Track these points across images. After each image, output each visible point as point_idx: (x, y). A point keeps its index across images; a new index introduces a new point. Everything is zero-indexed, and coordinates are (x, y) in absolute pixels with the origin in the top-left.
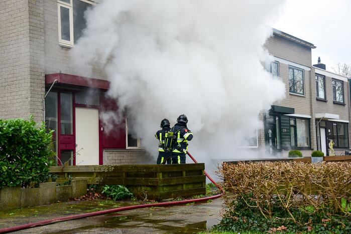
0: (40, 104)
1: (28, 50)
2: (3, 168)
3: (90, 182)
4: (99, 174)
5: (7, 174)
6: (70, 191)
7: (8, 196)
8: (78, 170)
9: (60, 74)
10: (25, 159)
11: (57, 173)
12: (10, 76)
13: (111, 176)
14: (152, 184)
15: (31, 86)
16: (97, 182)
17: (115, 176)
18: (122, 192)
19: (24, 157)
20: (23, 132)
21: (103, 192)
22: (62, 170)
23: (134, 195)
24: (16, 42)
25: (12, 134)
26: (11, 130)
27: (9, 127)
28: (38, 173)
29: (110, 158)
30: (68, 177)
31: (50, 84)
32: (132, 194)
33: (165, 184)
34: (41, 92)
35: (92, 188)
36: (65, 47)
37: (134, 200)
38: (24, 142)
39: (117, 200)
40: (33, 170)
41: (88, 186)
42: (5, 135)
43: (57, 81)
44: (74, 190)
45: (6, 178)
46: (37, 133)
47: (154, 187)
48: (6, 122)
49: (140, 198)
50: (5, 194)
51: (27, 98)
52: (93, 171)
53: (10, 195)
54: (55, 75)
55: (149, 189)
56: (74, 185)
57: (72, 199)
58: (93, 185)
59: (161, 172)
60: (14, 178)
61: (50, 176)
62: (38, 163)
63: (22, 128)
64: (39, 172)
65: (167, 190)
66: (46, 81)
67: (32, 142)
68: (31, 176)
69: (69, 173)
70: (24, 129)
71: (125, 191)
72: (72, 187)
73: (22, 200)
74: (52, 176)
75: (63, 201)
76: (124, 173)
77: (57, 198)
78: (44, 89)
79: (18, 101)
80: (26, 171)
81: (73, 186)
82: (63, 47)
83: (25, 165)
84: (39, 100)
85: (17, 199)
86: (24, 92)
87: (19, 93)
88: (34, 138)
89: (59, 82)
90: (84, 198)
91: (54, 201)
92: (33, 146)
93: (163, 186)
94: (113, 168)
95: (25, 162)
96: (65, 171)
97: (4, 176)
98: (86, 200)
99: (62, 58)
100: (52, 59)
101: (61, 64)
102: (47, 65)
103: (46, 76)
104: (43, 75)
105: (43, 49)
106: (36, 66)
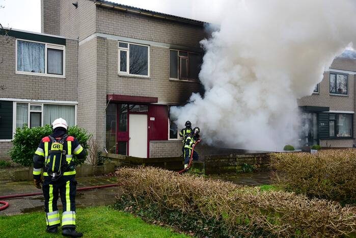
0: (103, 113)
6: (102, 170)
9: (113, 95)
15: (97, 103)
29: (155, 146)
31: (108, 100)
34: (104, 106)
36: (122, 76)
43: (111, 99)
44: (105, 169)
51: (95, 110)
54: (111, 95)
66: (107, 98)
75: (97, 175)
78: (106, 104)
81: (105, 166)
82: (120, 76)
86: (94, 106)
90: (110, 174)
98: (111, 176)
99: (119, 83)
100: (113, 85)
101: (119, 87)
102: (109, 89)
103: (107, 96)
104: (106, 95)
105: (106, 79)
106: (101, 90)
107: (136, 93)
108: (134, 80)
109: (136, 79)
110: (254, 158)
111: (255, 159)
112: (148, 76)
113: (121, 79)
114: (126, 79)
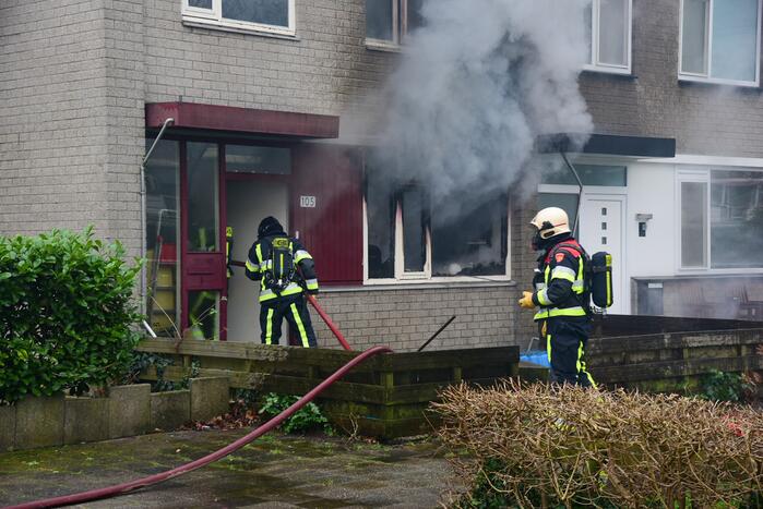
0: (132, 179)
1: (100, 42)
2: (20, 354)
3: (237, 383)
4: (258, 365)
5: (29, 367)
6: (186, 406)
7: (33, 418)
8: (213, 351)
9: (180, 105)
10: (73, 332)
11: (168, 356)
12: (64, 105)
13: (284, 373)
14: (369, 400)
15: (109, 135)
16: (253, 384)
17: (291, 373)
18: (305, 415)
19: (69, 327)
20: (66, 268)
21: (261, 411)
22: (177, 349)
23: (331, 422)
24: (76, 20)
25: (40, 277)
26: (35, 265)
27: (33, 258)
28: (103, 364)
30: (190, 365)
31: (155, 128)
32: (325, 420)
33: (401, 401)
34: (135, 147)
35: (241, 397)
36: (197, 28)
37: (331, 434)
38: (69, 292)
39: (293, 432)
40: (93, 357)
41: (233, 391)
42: (21, 279)
43: (173, 122)
44: (197, 401)
45: (27, 377)
46: (101, 270)
47: (376, 408)
48: (28, 246)
49: (342, 430)
50: (26, 412)
51: (100, 165)
52: (244, 357)
53: (39, 415)
54: (168, 106)
55: (364, 409)
56: (195, 390)
57: (190, 425)
58: (245, 390)
59: (389, 372)
60: (45, 375)
61: (152, 360)
62: (103, 342)
63: (65, 258)
64: (106, 361)
65: (407, 414)
66: (147, 118)
67: (88, 292)
68: (86, 371)
69: (193, 358)
70: (69, 262)
71: (311, 413)
72: (190, 394)
73: (68, 428)
74: (156, 361)
75: (168, 429)
76: (310, 369)
77: (153, 422)
78: (142, 142)
79: (82, 170)
80: (74, 361)
81: (194, 392)
82: (191, 28)
83: (71, 345)
84: (131, 169)
85: (56, 425)
86: (94, 150)
87: (84, 150)
88: (93, 282)
89: (176, 124)
90: (218, 422)
91: (145, 429)
92: (90, 303)
93: (395, 405)
94: (286, 354)
95: (72, 338)
96: (184, 352)
97: (23, 374)
98: (222, 427)
99: (189, 55)
100: (164, 61)
101: (189, 74)
102: (152, 79)
103: (148, 107)
104: (141, 105)
105: (139, 38)
106: (124, 83)
107: (250, 98)
108: (241, 43)
109: (248, 42)
110: (738, 347)
111: (744, 351)
112: (291, 29)
113: (194, 37)
114: (212, 39)
